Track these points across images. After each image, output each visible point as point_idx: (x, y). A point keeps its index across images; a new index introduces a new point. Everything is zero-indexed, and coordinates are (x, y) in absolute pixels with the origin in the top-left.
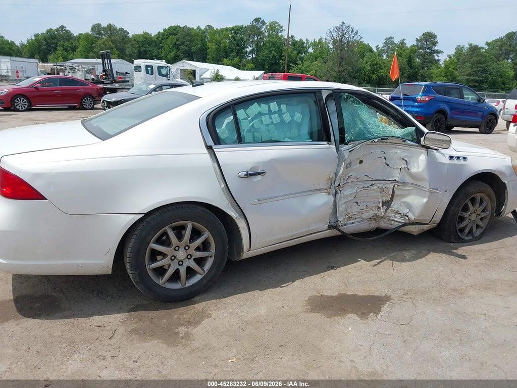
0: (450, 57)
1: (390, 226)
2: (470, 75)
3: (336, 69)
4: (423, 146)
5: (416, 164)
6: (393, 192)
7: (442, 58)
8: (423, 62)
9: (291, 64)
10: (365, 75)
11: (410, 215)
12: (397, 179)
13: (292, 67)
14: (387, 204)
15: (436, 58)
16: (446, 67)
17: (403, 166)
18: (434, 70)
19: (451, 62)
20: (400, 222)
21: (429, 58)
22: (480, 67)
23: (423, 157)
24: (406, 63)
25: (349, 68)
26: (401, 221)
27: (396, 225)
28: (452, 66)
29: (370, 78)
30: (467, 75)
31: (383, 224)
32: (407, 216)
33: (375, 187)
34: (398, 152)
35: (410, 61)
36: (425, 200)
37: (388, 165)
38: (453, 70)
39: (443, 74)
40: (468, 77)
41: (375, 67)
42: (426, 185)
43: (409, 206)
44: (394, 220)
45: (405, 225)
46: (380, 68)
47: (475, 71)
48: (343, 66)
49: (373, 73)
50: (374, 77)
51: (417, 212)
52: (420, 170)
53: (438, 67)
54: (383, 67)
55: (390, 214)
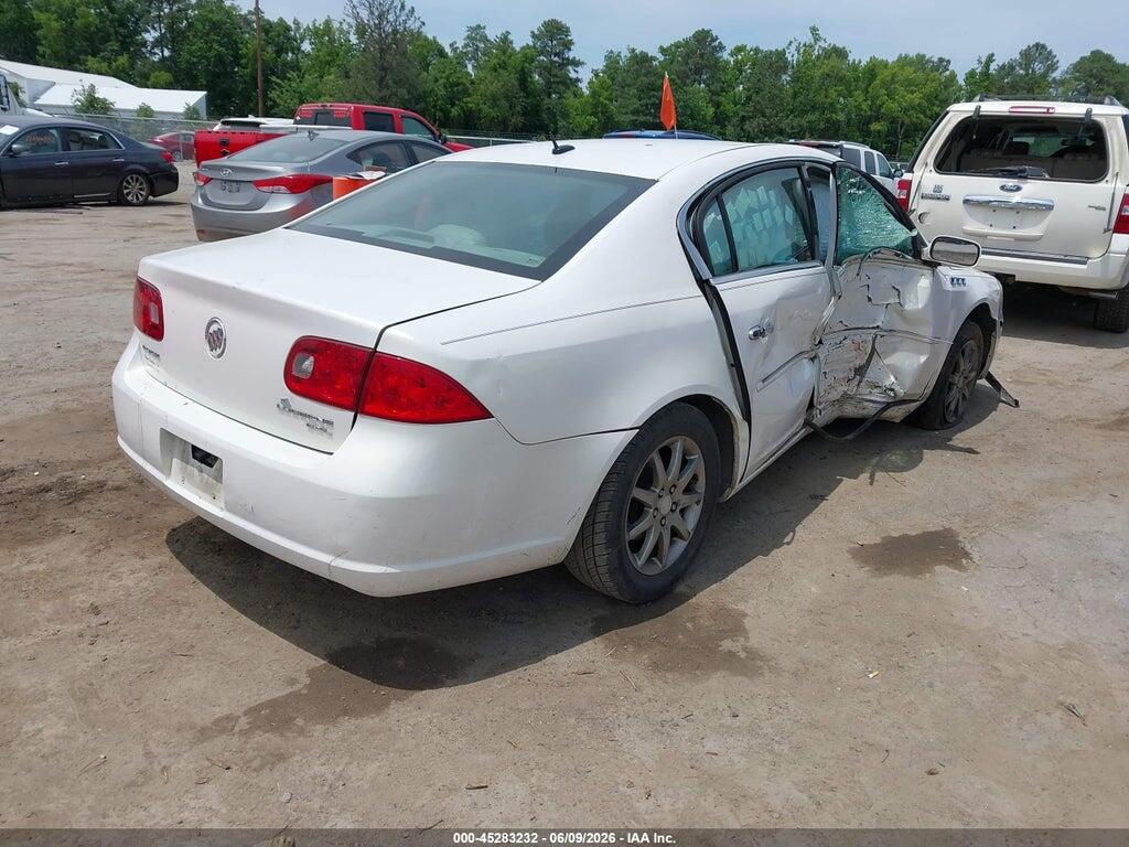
0: (597, 75)
1: (860, 412)
2: (636, 112)
3: (373, 93)
4: (926, 263)
5: (912, 296)
6: (873, 348)
7: (584, 77)
8: (549, 84)
9: (274, 79)
10: (434, 106)
11: (897, 388)
12: (880, 324)
13: (276, 84)
14: (860, 371)
15: (573, 75)
16: (594, 94)
17: (891, 301)
18: (571, 101)
19: (602, 85)
20: (879, 402)
21: (559, 73)
22: (654, 96)
23: (924, 283)
24: (516, 83)
25: (403, 92)
26: (878, 399)
27: (871, 409)
28: (606, 94)
29: (446, 113)
30: (633, 113)
31: (850, 410)
32: (892, 390)
33: (848, 342)
34: (887, 274)
35: (524, 78)
36: (923, 359)
37: (870, 299)
38: (606, 102)
39: (589, 109)
40: (635, 118)
41: (457, 90)
42: (927, 331)
43: (895, 371)
44: (869, 402)
45: (888, 406)
46: (466, 93)
47: (647, 105)
48: (387, 86)
49: (453, 105)
50: (455, 112)
51: (908, 382)
52: (920, 306)
53: (577, 94)
54: (470, 91)
55: (864, 390)
